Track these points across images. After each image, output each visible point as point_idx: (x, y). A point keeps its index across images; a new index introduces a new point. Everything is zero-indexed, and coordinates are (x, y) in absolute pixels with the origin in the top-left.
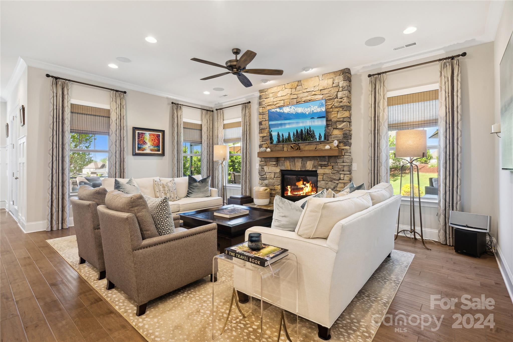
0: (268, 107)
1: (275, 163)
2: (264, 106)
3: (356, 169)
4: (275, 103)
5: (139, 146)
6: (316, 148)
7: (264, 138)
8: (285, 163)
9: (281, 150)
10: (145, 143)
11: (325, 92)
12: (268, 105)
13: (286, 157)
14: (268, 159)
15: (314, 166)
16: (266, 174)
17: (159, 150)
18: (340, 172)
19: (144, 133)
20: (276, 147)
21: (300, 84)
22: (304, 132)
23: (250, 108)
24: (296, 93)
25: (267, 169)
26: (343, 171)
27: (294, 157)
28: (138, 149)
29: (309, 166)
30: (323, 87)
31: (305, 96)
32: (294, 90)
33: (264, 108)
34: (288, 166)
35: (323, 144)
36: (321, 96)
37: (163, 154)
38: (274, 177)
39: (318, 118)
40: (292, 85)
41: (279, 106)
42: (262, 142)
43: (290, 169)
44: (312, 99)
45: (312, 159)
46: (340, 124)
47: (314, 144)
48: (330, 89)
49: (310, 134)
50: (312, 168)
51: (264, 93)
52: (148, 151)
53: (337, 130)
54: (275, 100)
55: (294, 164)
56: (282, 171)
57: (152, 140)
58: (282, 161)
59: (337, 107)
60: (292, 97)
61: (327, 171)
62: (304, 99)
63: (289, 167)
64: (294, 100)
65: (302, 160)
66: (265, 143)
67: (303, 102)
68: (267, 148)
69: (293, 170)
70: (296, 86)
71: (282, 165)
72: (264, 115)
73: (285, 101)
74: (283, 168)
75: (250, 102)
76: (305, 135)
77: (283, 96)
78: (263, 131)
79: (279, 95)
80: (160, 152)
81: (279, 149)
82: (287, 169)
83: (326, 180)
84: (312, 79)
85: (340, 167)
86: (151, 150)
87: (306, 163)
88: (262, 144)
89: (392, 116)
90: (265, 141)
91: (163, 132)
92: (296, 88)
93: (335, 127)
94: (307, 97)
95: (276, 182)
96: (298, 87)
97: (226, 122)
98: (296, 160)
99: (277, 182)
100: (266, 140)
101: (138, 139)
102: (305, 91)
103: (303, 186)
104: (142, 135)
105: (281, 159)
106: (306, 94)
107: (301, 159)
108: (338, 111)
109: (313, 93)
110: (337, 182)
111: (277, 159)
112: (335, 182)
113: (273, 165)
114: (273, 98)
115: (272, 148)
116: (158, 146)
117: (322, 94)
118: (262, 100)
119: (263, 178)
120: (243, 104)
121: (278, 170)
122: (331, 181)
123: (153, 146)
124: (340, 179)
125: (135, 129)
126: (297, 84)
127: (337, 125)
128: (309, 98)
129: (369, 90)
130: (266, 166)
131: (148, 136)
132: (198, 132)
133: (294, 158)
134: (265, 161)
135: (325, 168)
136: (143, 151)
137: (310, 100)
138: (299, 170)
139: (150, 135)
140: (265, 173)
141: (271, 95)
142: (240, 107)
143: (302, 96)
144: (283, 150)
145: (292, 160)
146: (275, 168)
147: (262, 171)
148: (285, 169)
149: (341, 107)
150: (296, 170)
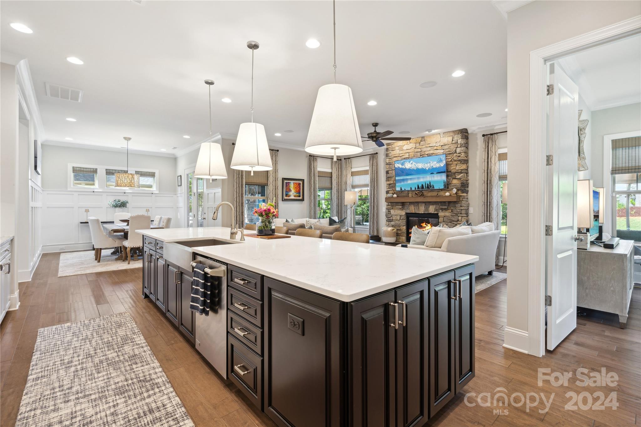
0: (394, 158)
1: (401, 207)
2: (391, 157)
3: (472, 213)
4: (401, 155)
5: (287, 193)
6: (437, 195)
7: (391, 185)
8: (410, 207)
9: (406, 196)
10: (290, 190)
11: (446, 147)
12: (394, 157)
13: (411, 202)
14: (395, 204)
15: (436, 210)
16: (392, 216)
17: (300, 196)
18: (458, 215)
19: (290, 183)
20: (402, 194)
21: (423, 140)
23: (377, 158)
24: (420, 147)
25: (394, 212)
26: (461, 214)
28: (286, 196)
29: (432, 209)
30: (444, 143)
31: (427, 151)
32: (418, 145)
33: (390, 159)
34: (412, 209)
35: (444, 191)
36: (442, 151)
37: (303, 200)
38: (400, 219)
39: (437, 173)
40: (416, 141)
41: (404, 158)
42: (389, 188)
44: (434, 153)
45: (434, 204)
46: (459, 175)
47: (436, 191)
48: (450, 145)
50: (434, 212)
51: (391, 146)
52: (292, 197)
53: (456, 180)
54: (401, 152)
55: (418, 208)
56: (407, 213)
57: (295, 188)
58: (407, 205)
59: (456, 161)
60: (416, 151)
61: (448, 214)
62: (427, 153)
63: (414, 211)
64: (418, 153)
65: (425, 205)
66: (392, 189)
67: (427, 156)
68: (393, 194)
69: (417, 213)
70: (420, 141)
71: (408, 209)
72: (391, 166)
73: (410, 153)
75: (377, 153)
77: (408, 150)
78: (390, 179)
79: (405, 148)
80: (301, 198)
81: (404, 195)
82: (412, 212)
83: (446, 221)
84: (435, 136)
85: (458, 210)
86: (295, 196)
87: (428, 207)
88: (389, 191)
89: (502, 169)
91: (303, 180)
92: (420, 143)
93: (454, 177)
94: (430, 151)
95: (401, 223)
96: (421, 142)
97: (353, 170)
98: (420, 204)
100: (392, 187)
101: (286, 187)
102: (428, 145)
103: (426, 226)
104: (288, 184)
105: (406, 204)
106: (429, 149)
108: (457, 164)
109: (435, 148)
110: (455, 223)
111: (403, 204)
112: (453, 223)
113: (399, 209)
114: (399, 150)
115: (398, 194)
116: (299, 193)
117: (443, 149)
118: (388, 152)
119: (389, 219)
120: (371, 154)
121: (403, 213)
122: (451, 222)
123: (296, 192)
124: (458, 221)
125: (284, 179)
126: (420, 140)
127: (456, 176)
128: (431, 152)
129: (483, 148)
130: (392, 209)
131: (293, 184)
132: (329, 179)
133: (418, 203)
134: (392, 205)
135: (445, 211)
136: (289, 197)
137: (432, 154)
138: (423, 213)
139: (294, 183)
141: (397, 148)
142: (368, 157)
143: (425, 150)
144: (409, 196)
145: (416, 205)
146: (401, 211)
147: (389, 214)
148: (410, 212)
149: (459, 160)
150: (420, 213)
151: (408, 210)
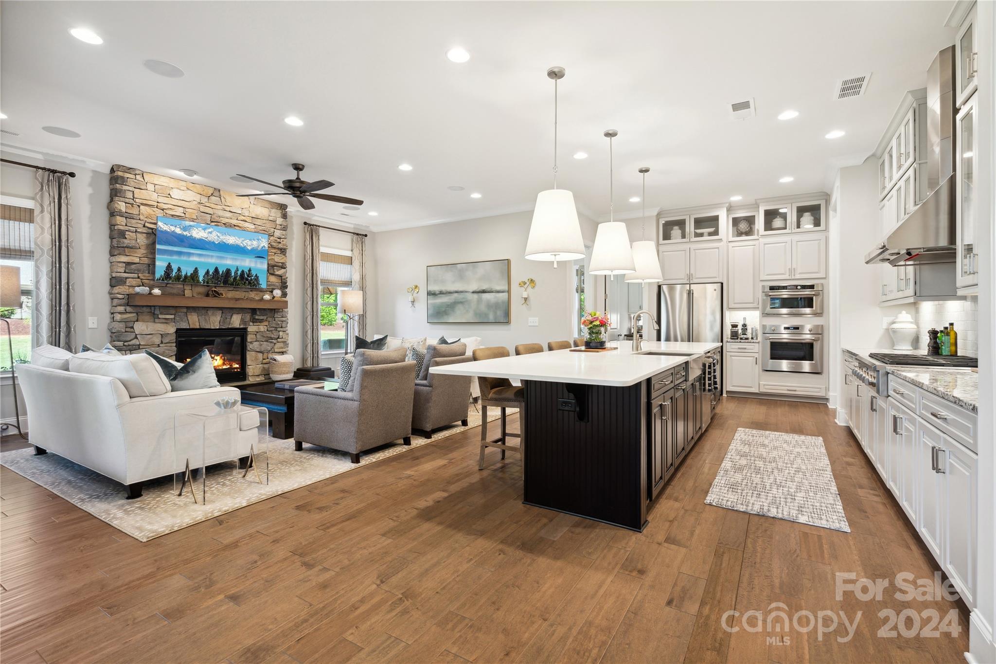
1: (171, 317)
6: (245, 296)
7: (133, 266)
8: (189, 317)
9: (178, 295)
11: (258, 222)
12: (142, 204)
13: (190, 307)
14: (146, 309)
15: (243, 322)
16: (136, 338)
18: (278, 329)
20: (167, 288)
21: (218, 194)
22: (233, 274)
23: (67, 184)
24: (210, 205)
25: (145, 327)
26: (282, 327)
27: (207, 307)
29: (236, 321)
30: (256, 215)
31: (226, 217)
32: (205, 199)
34: (194, 321)
35: (255, 292)
36: (253, 227)
38: (162, 343)
40: (202, 190)
41: (173, 216)
42: (125, 272)
43: (198, 327)
44: (240, 225)
45: (240, 312)
48: (264, 221)
49: (247, 280)
50: (240, 325)
51: (131, 176)
53: (273, 277)
55: (206, 318)
58: (180, 314)
60: (201, 209)
61: (262, 328)
62: (224, 221)
63: (197, 324)
64: (205, 214)
65: (222, 313)
66: (136, 275)
67: (224, 225)
68: (151, 288)
69: (207, 328)
70: (210, 194)
71: (182, 321)
72: (133, 221)
73: (187, 210)
74: (184, 325)
75: (72, 175)
76: (235, 278)
77: (183, 200)
78: (128, 250)
79: (175, 195)
81: (175, 291)
82: (192, 327)
83: (262, 340)
85: (279, 322)
87: (229, 317)
88: (126, 278)
90: (136, 272)
92: (210, 197)
93: (272, 272)
94: (231, 219)
95: (167, 351)
96: (213, 198)
98: (210, 312)
99: (169, 351)
102: (228, 209)
105: (179, 310)
106: (229, 215)
107: (221, 311)
108: (275, 253)
109: (243, 218)
110: (274, 341)
111: (176, 311)
112: (271, 342)
113: (164, 321)
114: (156, 194)
117: (254, 224)
119: (129, 345)
121: (171, 329)
122: (267, 341)
124: (279, 338)
126: (211, 192)
127: (275, 270)
128: (234, 222)
130: (137, 321)
133: (207, 309)
134: (135, 313)
135: (259, 324)
137: (235, 226)
138: (218, 328)
140: (133, 336)
141: (152, 187)
143: (222, 214)
144: (184, 295)
145: (203, 312)
146: (165, 325)
147: (126, 332)
148: (188, 327)
149: (278, 249)
150: (212, 328)
151: (181, 323)
